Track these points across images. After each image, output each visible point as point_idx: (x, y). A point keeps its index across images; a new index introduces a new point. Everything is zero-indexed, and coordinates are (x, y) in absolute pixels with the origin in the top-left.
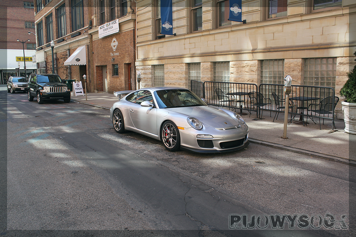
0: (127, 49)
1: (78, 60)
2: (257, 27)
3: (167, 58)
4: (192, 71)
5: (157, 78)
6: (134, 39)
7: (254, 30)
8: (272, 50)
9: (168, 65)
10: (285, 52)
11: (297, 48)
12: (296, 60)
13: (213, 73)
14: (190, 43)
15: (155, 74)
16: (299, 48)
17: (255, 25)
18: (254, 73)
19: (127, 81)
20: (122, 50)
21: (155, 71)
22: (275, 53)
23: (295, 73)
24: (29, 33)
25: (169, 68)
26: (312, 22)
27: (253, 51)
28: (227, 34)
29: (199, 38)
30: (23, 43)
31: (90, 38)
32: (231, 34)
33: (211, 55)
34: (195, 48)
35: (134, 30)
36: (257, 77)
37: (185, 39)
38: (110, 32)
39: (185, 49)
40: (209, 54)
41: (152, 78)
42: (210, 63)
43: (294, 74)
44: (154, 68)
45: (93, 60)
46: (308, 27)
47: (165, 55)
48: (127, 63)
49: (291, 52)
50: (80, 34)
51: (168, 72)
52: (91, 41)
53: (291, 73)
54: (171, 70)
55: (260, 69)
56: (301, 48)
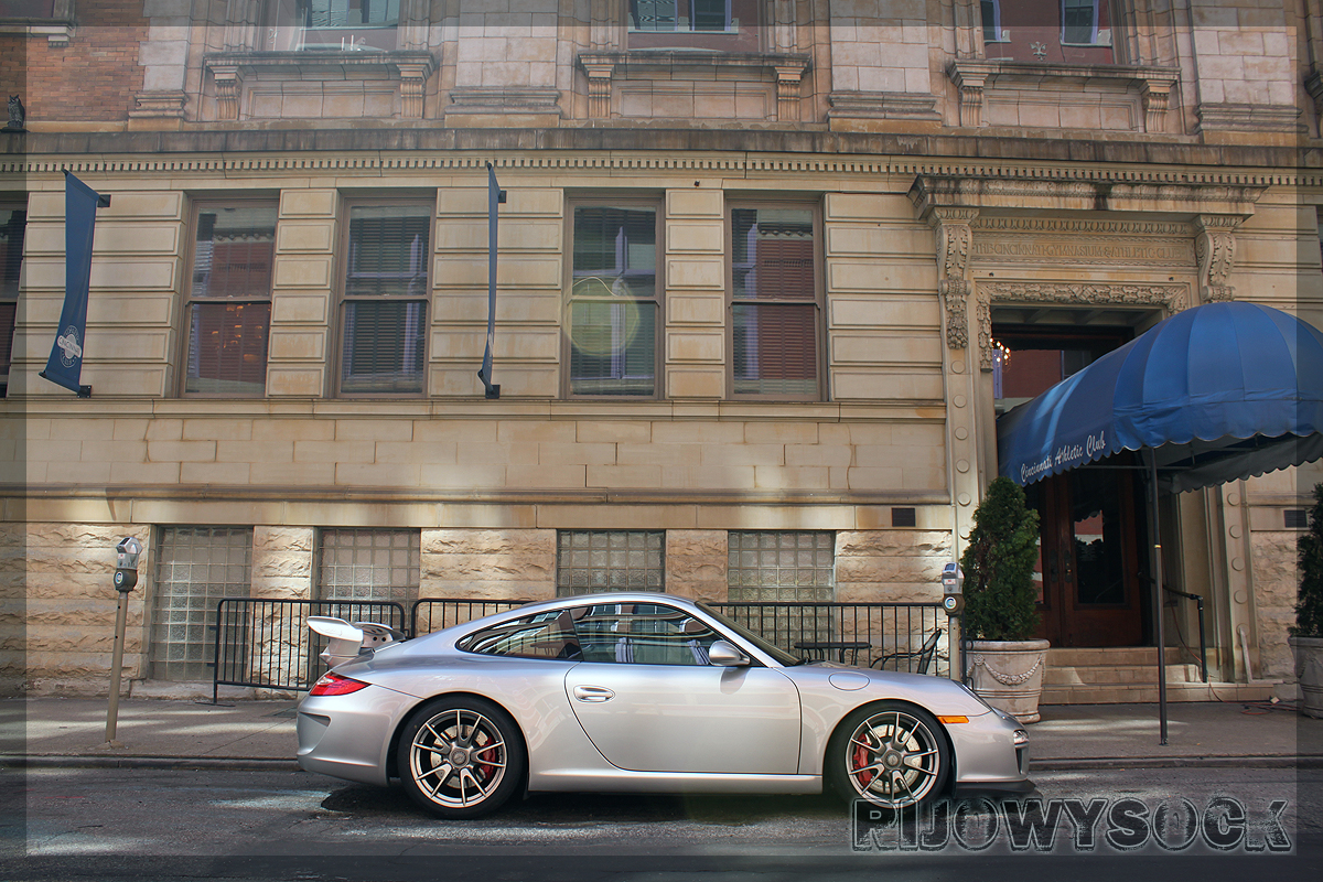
2: (551, 417)
4: (178, 559)
7: (533, 425)
8: (617, 498)
10: (671, 507)
11: (710, 499)
12: (708, 533)
13: (320, 571)
14: (182, 440)
16: (719, 499)
17: (544, 410)
22: (631, 507)
23: (706, 575)
26: (750, 427)
28: (406, 426)
33: (320, 497)
34: (215, 461)
37: (154, 417)
42: (310, 530)
43: (705, 578)
46: (741, 439)
49: (694, 507)
53: (694, 576)
56: (732, 499)
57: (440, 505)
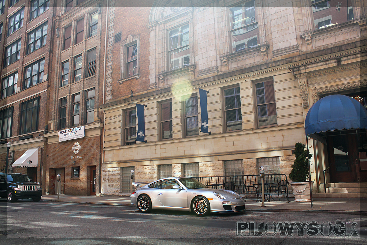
0: (92, 153)
2: (220, 137)
3: (138, 161)
6: (101, 144)
7: (217, 139)
8: (233, 153)
9: (139, 167)
10: (244, 154)
11: (252, 152)
12: (251, 159)
13: (183, 172)
14: (161, 149)
15: (123, 175)
17: (219, 136)
18: (220, 170)
19: (89, 182)
20: (85, 154)
21: (123, 172)
22: (236, 155)
23: (252, 169)
25: (140, 169)
26: (260, 134)
28: (195, 142)
29: (170, 145)
31: (45, 141)
32: (198, 142)
34: (166, 152)
35: (101, 137)
36: (222, 173)
37: (156, 145)
38: (73, 137)
39: (156, 153)
40: (180, 157)
41: (120, 179)
42: (181, 164)
43: (251, 169)
44: (123, 169)
45: (46, 163)
46: (258, 137)
47: (134, 159)
48: (91, 165)
49: (248, 154)
50: (32, 137)
51: (139, 173)
52: (45, 144)
53: (249, 169)
55: (224, 167)
56: (254, 151)
57: (201, 157)
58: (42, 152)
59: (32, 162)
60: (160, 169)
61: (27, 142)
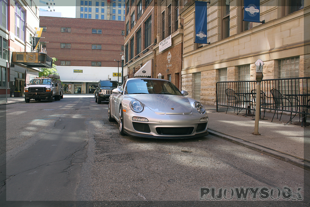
0: (177, 61)
1: (144, 72)
2: (275, 26)
3: (203, 66)
4: (222, 76)
5: (197, 85)
6: (182, 51)
7: (271, 29)
8: (288, 48)
9: (204, 72)
10: (301, 48)
14: (220, 50)
15: (195, 82)
17: (272, 24)
18: (271, 74)
20: (174, 62)
21: (195, 79)
22: (290, 50)
24: (120, 53)
25: (204, 74)
27: (270, 51)
28: (249, 37)
29: (227, 44)
30: (118, 62)
31: (154, 53)
32: (252, 36)
33: (235, 59)
34: (224, 54)
35: (182, 43)
37: (217, 46)
38: (166, 47)
39: (216, 56)
41: (192, 85)
42: (234, 67)
43: (309, 71)
44: (195, 76)
45: (156, 72)
47: (202, 64)
48: (177, 72)
49: (307, 46)
50: (148, 50)
51: (203, 79)
52: (155, 56)
53: (306, 71)
54: (206, 76)
55: (277, 69)
57: (252, 57)
58: (153, 63)
59: (146, 72)
60: (220, 74)
61: (146, 55)
